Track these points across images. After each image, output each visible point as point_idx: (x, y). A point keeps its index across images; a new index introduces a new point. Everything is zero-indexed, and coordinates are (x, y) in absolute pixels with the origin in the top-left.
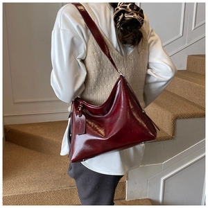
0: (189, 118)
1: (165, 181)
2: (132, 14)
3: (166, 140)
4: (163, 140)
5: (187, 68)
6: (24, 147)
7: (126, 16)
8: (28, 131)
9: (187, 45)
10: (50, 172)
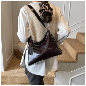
2: (48, 10)
3: (73, 62)
4: (71, 62)
7: (46, 10)
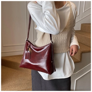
0: (87, 52)
1: (77, 81)
5: (81, 29)
6: (9, 67)
8: (10, 59)
9: (81, 19)
10: (24, 79)
